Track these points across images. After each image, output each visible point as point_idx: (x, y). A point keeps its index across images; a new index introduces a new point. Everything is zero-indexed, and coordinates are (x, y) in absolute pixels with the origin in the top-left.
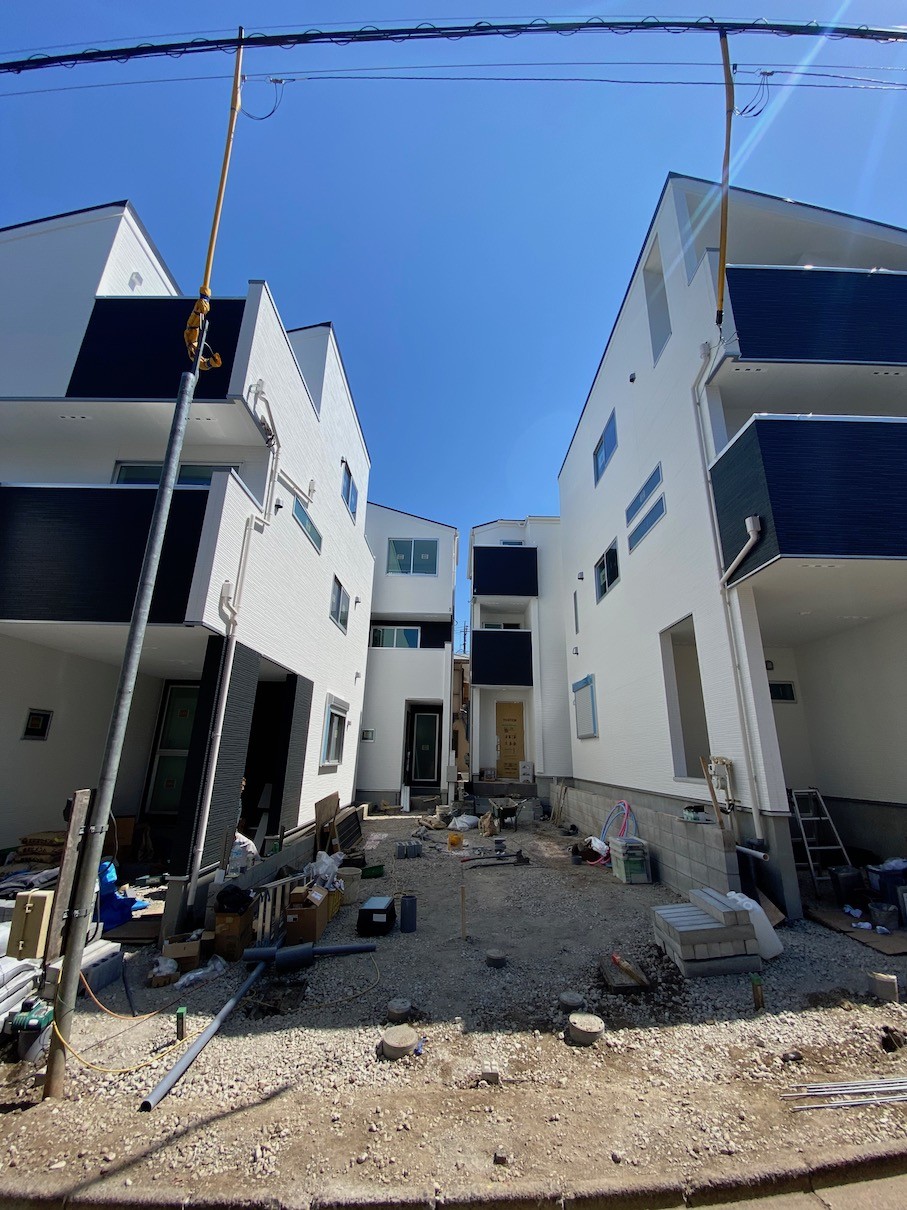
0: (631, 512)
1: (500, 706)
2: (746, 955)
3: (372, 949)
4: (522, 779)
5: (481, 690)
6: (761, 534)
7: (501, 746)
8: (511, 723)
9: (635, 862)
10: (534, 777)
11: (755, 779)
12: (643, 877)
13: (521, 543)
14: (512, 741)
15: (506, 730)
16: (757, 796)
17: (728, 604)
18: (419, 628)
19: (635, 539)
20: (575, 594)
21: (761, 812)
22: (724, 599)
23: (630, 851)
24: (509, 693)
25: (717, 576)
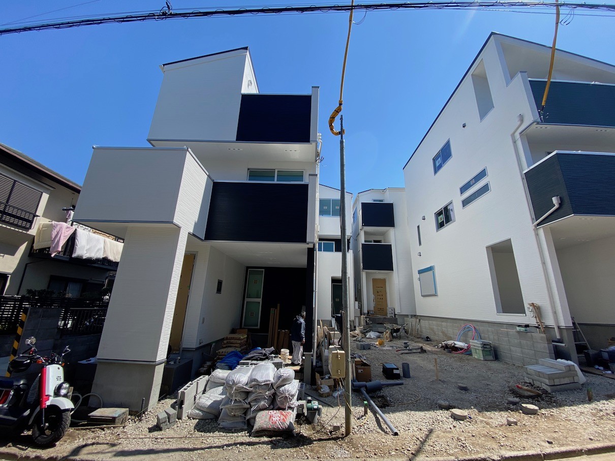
0: (463, 189)
1: (374, 280)
2: (574, 383)
3: (402, 384)
4: (389, 316)
5: (367, 273)
6: (561, 205)
7: (375, 300)
8: (380, 288)
9: (486, 351)
10: (395, 315)
11: (555, 313)
12: (491, 358)
13: (382, 201)
14: (381, 297)
15: (378, 292)
16: (556, 319)
17: (537, 235)
18: (334, 242)
19: (465, 203)
20: (418, 227)
21: (559, 327)
22: (535, 233)
23: (484, 345)
24: (379, 274)
25: (531, 222)
